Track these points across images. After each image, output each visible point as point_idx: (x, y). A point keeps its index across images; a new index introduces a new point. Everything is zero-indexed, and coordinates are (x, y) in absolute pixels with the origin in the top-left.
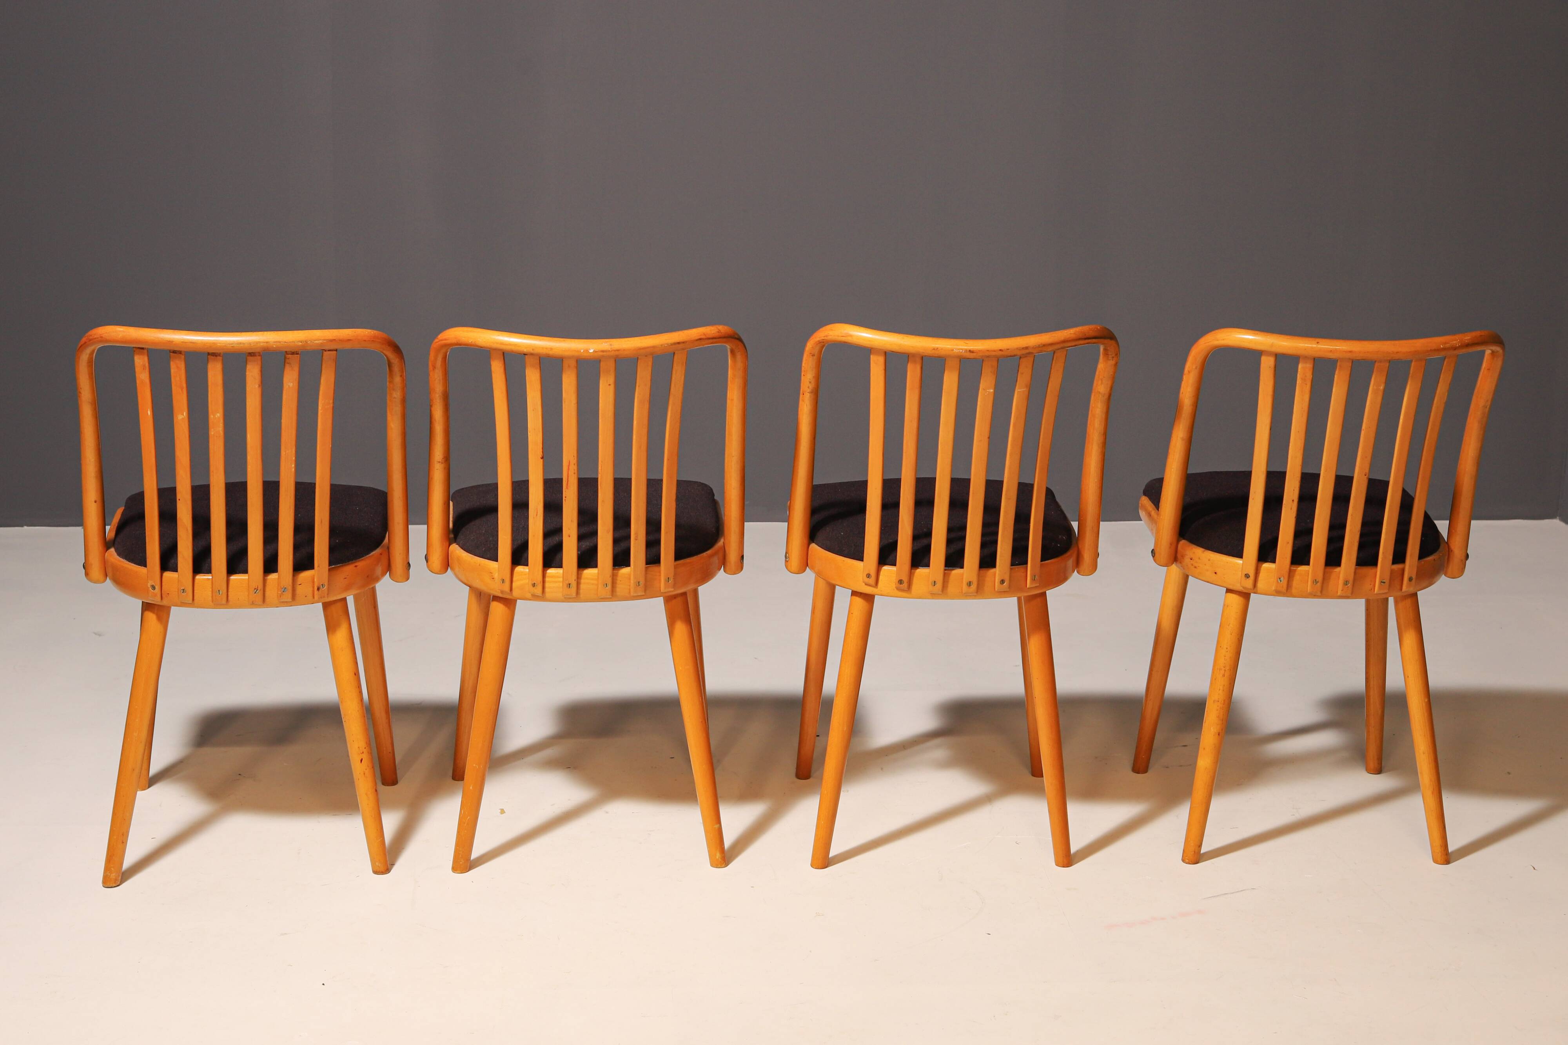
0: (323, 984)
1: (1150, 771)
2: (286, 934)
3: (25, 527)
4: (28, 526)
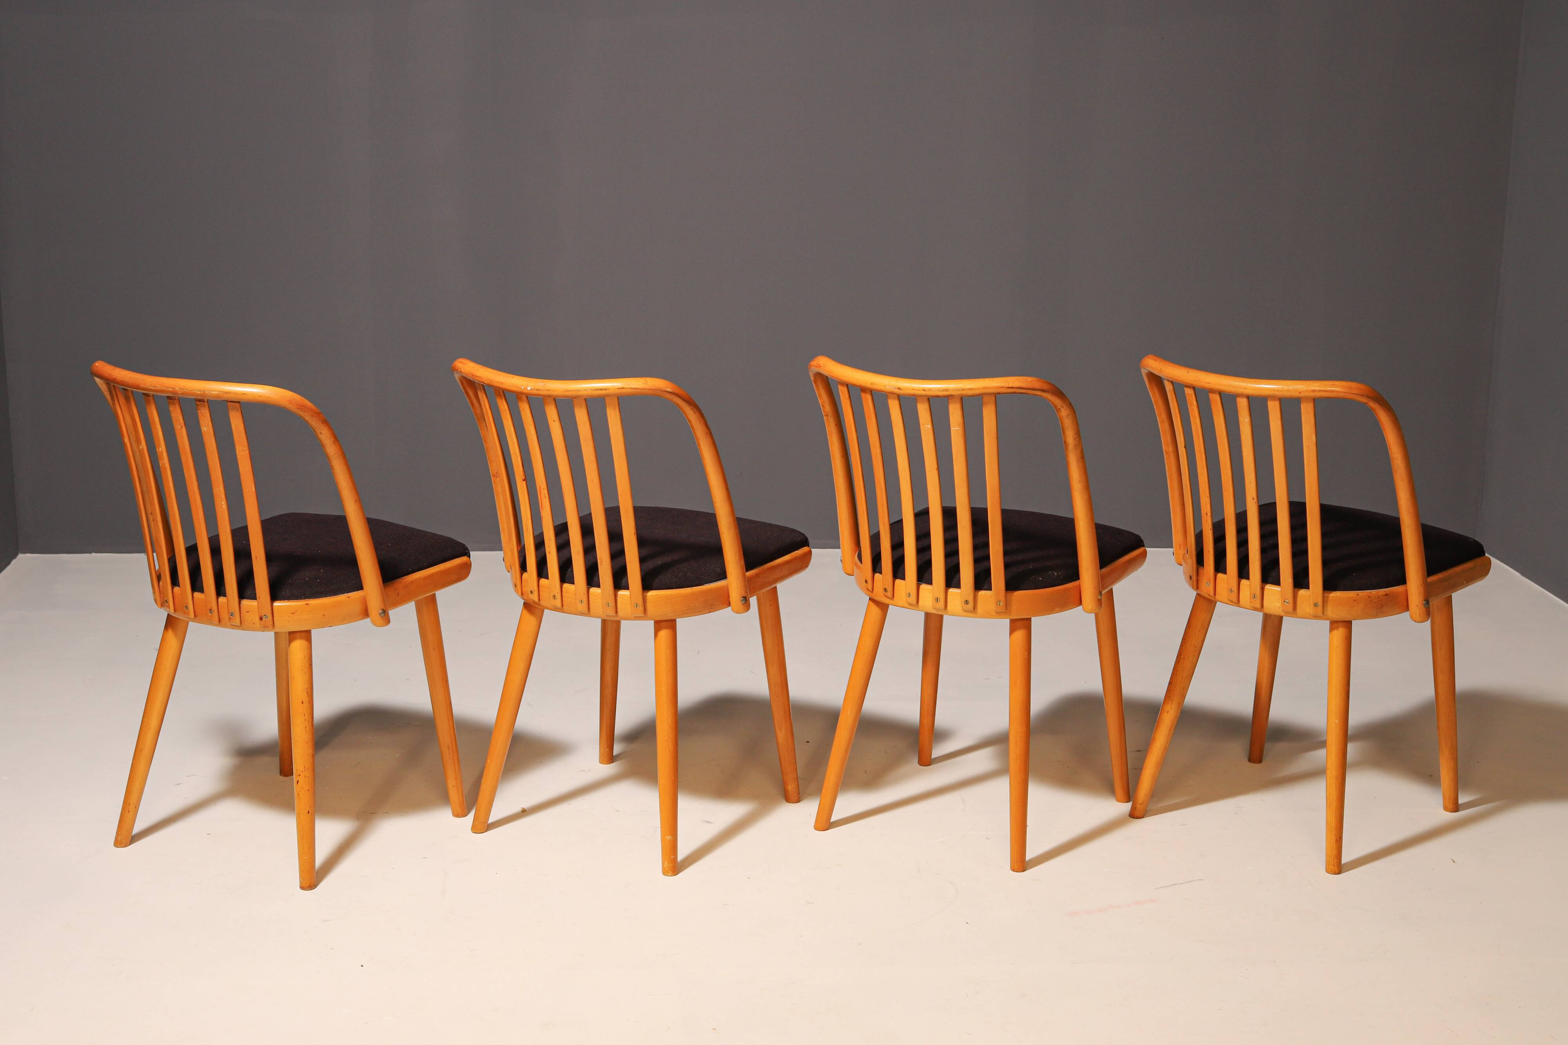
0: (362, 966)
1: (1263, 762)
3: (93, 554)
4: (95, 553)
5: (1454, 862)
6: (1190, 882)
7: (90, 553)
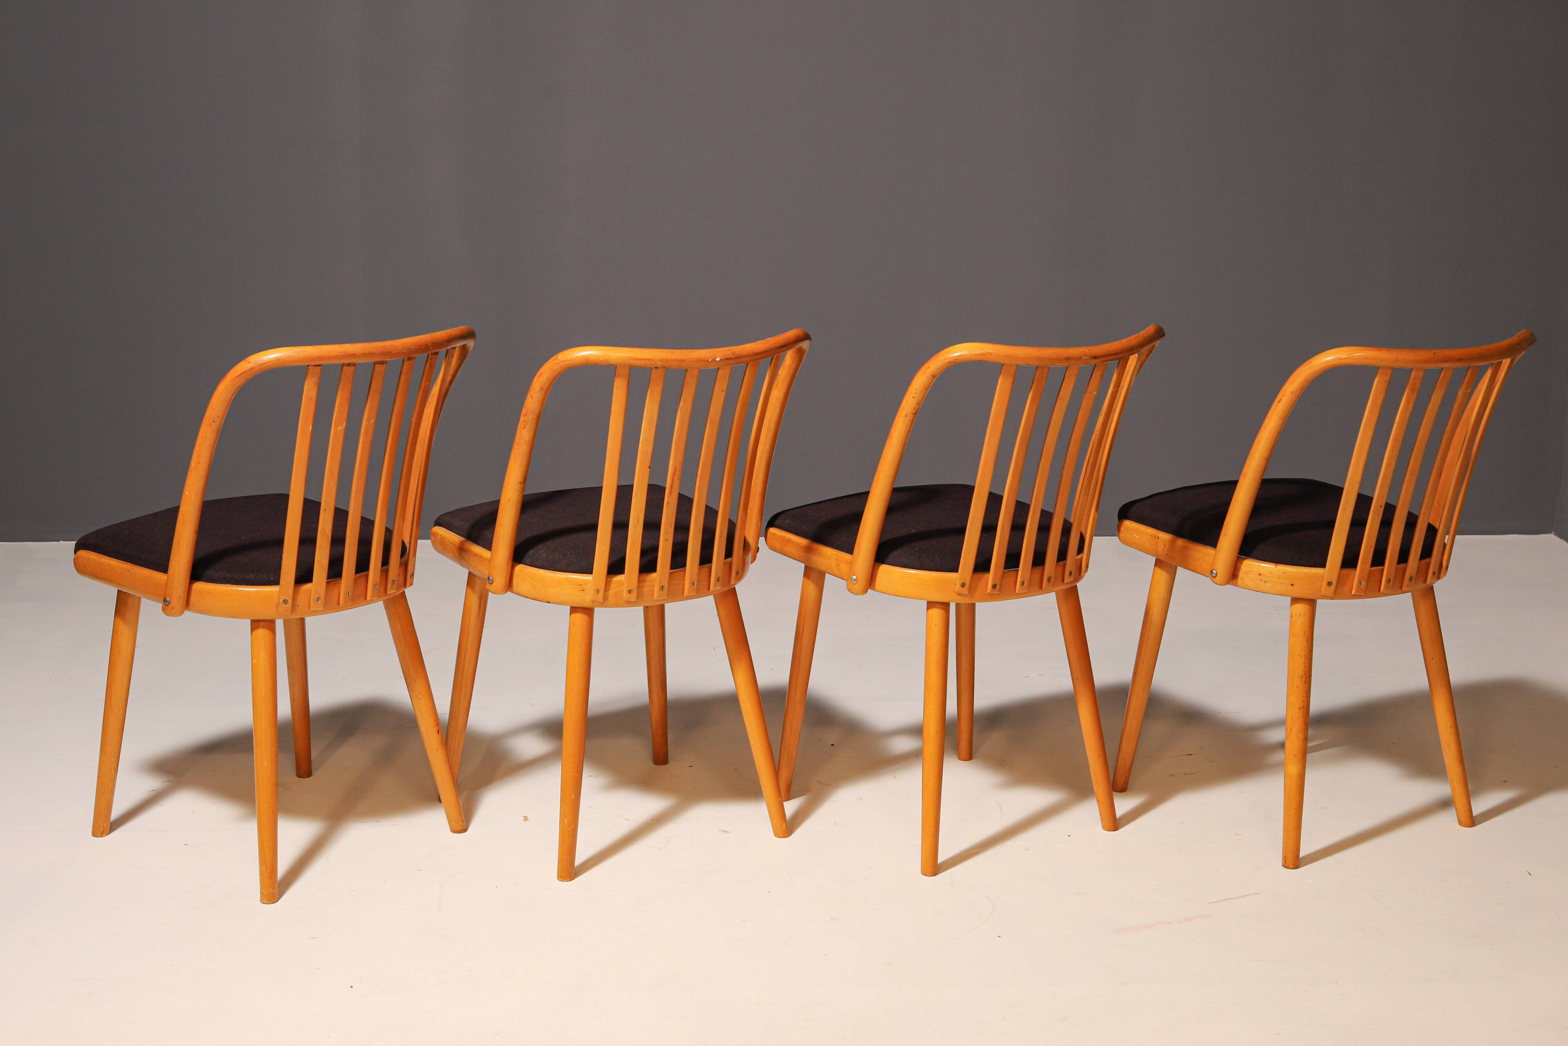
2: (314, 938)
4: (63, 541)
5: (1530, 874)
6: (1245, 896)
7: (59, 541)
